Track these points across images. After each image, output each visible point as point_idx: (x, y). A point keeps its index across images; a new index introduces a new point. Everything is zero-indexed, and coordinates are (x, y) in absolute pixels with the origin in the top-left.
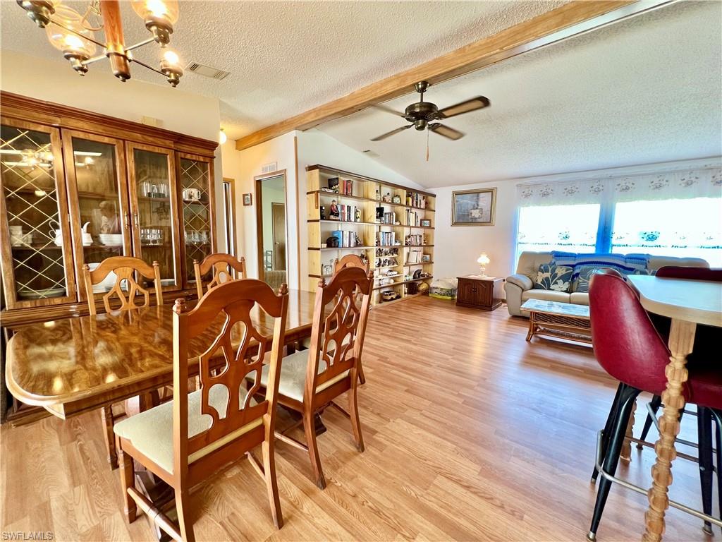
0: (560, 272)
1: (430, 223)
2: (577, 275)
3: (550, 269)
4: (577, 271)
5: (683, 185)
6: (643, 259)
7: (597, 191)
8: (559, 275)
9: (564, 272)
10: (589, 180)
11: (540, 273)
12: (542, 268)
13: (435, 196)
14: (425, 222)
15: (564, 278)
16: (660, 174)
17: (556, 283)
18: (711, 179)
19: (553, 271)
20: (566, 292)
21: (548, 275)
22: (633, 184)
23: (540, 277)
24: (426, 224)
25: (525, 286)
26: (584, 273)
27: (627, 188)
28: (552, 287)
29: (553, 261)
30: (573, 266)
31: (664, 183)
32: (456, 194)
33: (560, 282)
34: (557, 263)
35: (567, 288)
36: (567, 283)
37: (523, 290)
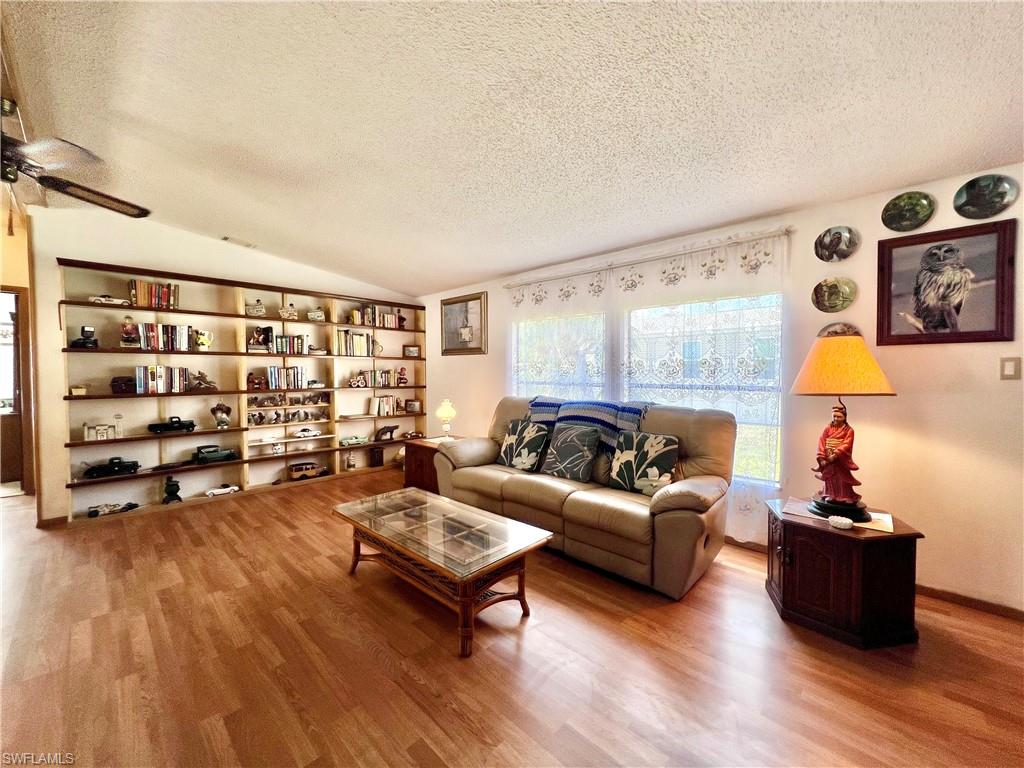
0: (531, 434)
1: (420, 350)
3: (518, 430)
5: (705, 274)
7: (598, 291)
8: (527, 440)
9: (535, 435)
10: (587, 272)
11: (507, 436)
12: (511, 426)
13: (423, 308)
14: (411, 349)
15: (532, 446)
16: (673, 257)
17: (519, 455)
18: (741, 262)
19: (522, 432)
21: (514, 439)
22: (640, 277)
23: (505, 443)
24: (413, 354)
27: (634, 285)
28: (516, 461)
29: (529, 413)
30: (549, 423)
31: (680, 272)
32: (445, 303)
33: (525, 452)
34: (532, 418)
35: (533, 466)
36: (534, 454)
37: (455, 468)
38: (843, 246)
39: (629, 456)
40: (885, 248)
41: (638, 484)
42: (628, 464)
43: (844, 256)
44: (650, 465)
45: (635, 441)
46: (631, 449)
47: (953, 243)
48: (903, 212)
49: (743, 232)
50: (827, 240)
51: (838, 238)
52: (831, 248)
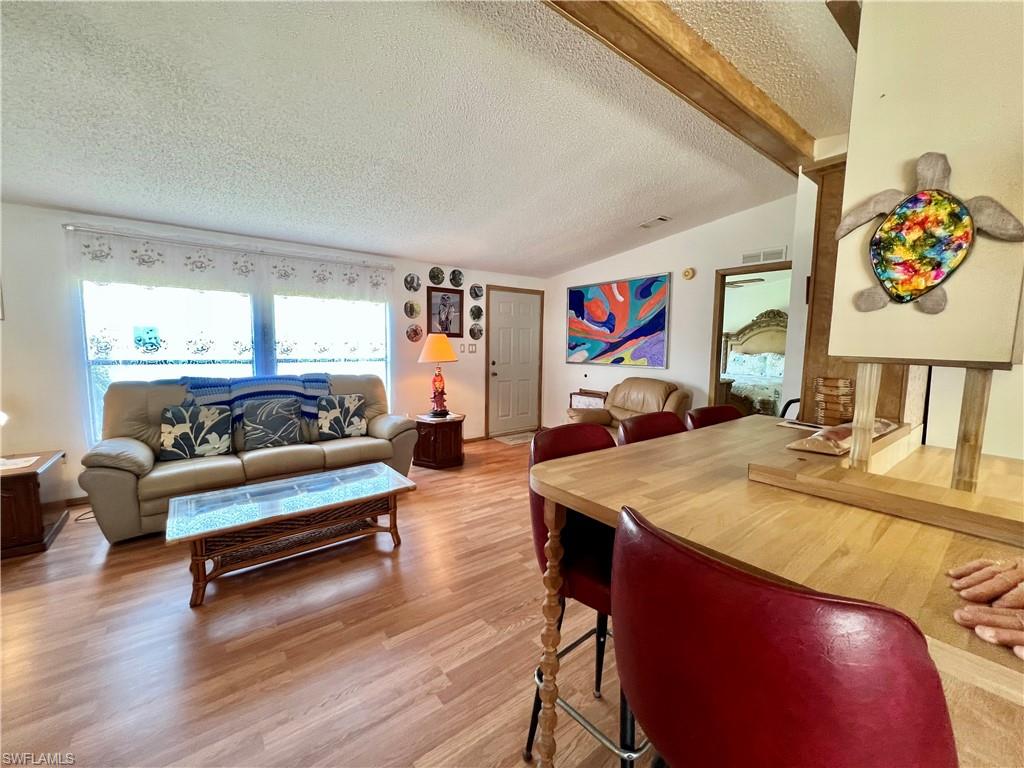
0: (209, 417)
2: (240, 418)
3: (187, 416)
4: (238, 411)
5: (347, 282)
6: (324, 381)
7: (245, 271)
8: (208, 424)
9: (217, 418)
10: (230, 249)
11: (165, 428)
12: (169, 415)
15: (219, 428)
16: (322, 262)
17: (205, 441)
18: (369, 280)
19: (194, 418)
20: (227, 454)
21: (185, 428)
22: (293, 269)
23: (168, 436)
25: (140, 466)
26: (252, 413)
27: (286, 275)
28: (198, 450)
29: (190, 397)
30: (229, 403)
31: (328, 275)
33: (213, 437)
34: (199, 401)
35: (228, 448)
36: (226, 436)
37: (138, 477)
38: (415, 285)
39: (336, 413)
40: (430, 290)
41: (347, 431)
42: (336, 420)
43: (416, 290)
44: (353, 416)
45: (337, 403)
46: (335, 408)
47: (450, 295)
48: (435, 275)
49: (370, 260)
50: (409, 279)
51: (413, 279)
52: (411, 284)
